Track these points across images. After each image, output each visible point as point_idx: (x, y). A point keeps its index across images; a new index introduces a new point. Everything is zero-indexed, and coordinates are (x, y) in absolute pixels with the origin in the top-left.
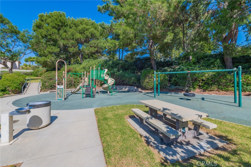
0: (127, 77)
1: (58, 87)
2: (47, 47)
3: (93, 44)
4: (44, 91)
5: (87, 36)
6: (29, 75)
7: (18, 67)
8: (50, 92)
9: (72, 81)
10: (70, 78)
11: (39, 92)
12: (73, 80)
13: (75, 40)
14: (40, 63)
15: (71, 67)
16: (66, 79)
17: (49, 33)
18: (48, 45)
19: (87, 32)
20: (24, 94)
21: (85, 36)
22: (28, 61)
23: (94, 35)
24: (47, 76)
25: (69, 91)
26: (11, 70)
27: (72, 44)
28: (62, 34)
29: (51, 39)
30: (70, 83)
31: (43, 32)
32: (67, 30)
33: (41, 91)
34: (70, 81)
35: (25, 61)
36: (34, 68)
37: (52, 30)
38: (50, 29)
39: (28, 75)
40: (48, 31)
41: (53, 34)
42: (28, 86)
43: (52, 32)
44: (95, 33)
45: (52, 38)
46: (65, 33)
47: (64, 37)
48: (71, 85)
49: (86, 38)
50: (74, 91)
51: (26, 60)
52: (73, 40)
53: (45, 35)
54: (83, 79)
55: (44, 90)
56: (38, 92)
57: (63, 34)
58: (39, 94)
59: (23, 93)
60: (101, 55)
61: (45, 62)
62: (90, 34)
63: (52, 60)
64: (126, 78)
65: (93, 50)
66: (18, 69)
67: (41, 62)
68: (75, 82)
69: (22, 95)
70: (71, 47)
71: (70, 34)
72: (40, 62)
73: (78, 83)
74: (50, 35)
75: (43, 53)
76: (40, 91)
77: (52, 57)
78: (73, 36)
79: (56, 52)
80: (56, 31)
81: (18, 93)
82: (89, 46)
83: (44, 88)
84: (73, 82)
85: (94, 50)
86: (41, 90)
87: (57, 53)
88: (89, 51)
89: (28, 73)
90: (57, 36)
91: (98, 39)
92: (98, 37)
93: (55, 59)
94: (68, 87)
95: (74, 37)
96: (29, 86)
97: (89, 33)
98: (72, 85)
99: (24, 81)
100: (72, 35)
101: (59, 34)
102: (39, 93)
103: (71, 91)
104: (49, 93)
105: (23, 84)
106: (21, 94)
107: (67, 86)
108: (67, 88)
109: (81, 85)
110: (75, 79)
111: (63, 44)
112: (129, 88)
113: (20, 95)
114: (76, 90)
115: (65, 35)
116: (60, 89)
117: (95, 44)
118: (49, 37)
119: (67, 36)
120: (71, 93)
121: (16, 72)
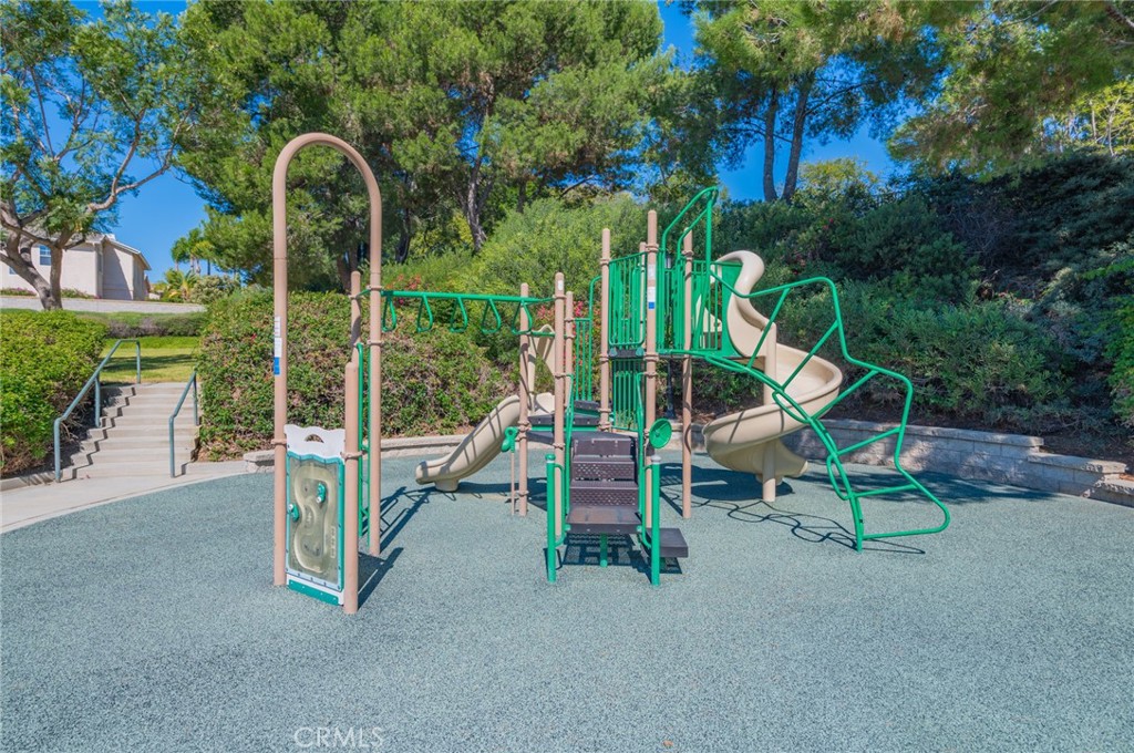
0: (913, 338)
1: (296, 439)
2: (269, 145)
3: (558, 103)
4: (220, 455)
5: (519, 40)
6: (186, 335)
7: (130, 286)
8: (259, 463)
9: (424, 377)
10: (407, 349)
11: (179, 463)
12: (434, 365)
13: (434, 81)
14: (231, 252)
15: (410, 270)
16: (375, 353)
17: (280, 48)
18: (271, 133)
19: (518, 14)
20: (74, 477)
21: (508, 44)
22: (188, 257)
23: (569, 31)
24: (245, 327)
25: (402, 453)
26: (51, 298)
27: (419, 109)
28: (354, 52)
29: (290, 86)
30: (413, 389)
31: (243, 42)
32: (384, 20)
33: (201, 455)
34: (413, 374)
35: (174, 256)
36: (208, 293)
37: (293, 21)
38: (282, 17)
39: (179, 335)
40: (274, 31)
41: (298, 49)
42: (111, 411)
43: (297, 41)
44: (573, 19)
45: (292, 78)
46: (372, 41)
47: (365, 71)
48: (413, 408)
49: (509, 55)
50: (445, 469)
51: (179, 252)
52: (425, 81)
53: (256, 60)
54: (531, 351)
55: (218, 445)
56: (168, 462)
57: (360, 48)
58: (182, 481)
59: (68, 472)
60: (605, 182)
61: (257, 246)
62: (541, 25)
63: (295, 234)
64: (909, 346)
65: (559, 141)
66: (135, 300)
67: (236, 248)
68: (445, 385)
69: (54, 485)
70: (413, 135)
71: (404, 42)
72: (228, 247)
73: (468, 386)
74: (284, 59)
75: (247, 188)
76: (184, 449)
77: (297, 212)
78: (423, 51)
79: (321, 175)
80: (321, 30)
81: (23, 472)
82: (531, 120)
83: (219, 431)
84: (432, 379)
85: (567, 144)
86: (199, 446)
87: (330, 185)
88: (530, 157)
89: (177, 320)
90: (327, 67)
91: (592, 61)
92: (593, 45)
93: (315, 227)
94: (398, 423)
95: (432, 59)
96: (120, 413)
97: (535, 17)
98: (421, 405)
99: (82, 370)
100: (414, 46)
101: (337, 50)
102: (184, 467)
103: (424, 467)
104: (252, 468)
105: (72, 394)
106: (48, 481)
107: (386, 416)
108: (383, 429)
109: (508, 409)
110: (448, 356)
111: (364, 121)
112: (942, 443)
113: (42, 488)
114: (460, 462)
115: (376, 54)
116: (314, 474)
117: (572, 95)
118: (277, 74)
119: (389, 56)
120: (421, 481)
121: (119, 314)
